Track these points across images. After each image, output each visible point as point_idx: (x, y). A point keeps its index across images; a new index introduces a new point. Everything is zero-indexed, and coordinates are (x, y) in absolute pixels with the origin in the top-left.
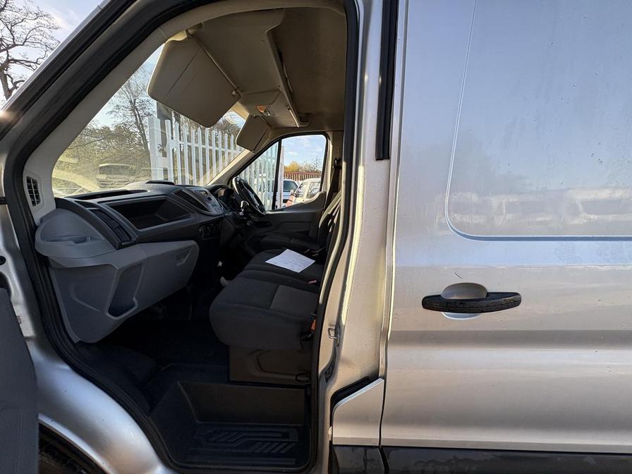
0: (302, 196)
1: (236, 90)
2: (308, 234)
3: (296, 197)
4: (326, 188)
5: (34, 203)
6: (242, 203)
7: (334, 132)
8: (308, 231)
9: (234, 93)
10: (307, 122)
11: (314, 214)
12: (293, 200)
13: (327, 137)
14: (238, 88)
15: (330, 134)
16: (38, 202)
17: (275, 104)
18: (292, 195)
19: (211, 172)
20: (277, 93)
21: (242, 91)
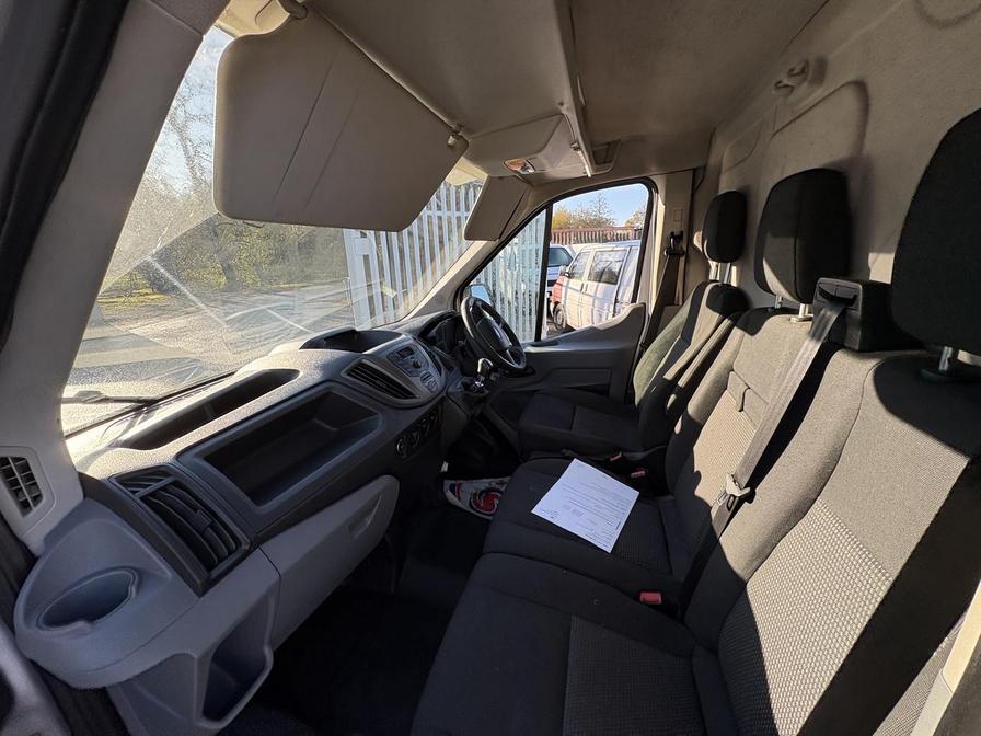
0: (581, 275)
1: (455, 134)
2: (608, 392)
3: (569, 277)
4: (648, 296)
5: (25, 506)
6: (480, 361)
7: (670, 175)
8: (609, 385)
9: (451, 140)
10: (610, 162)
11: (620, 353)
12: (565, 284)
13: (651, 186)
14: (460, 126)
15: (660, 182)
16: (37, 499)
17: (548, 148)
18: (563, 274)
19: (425, 281)
20: (556, 118)
21: (470, 131)
